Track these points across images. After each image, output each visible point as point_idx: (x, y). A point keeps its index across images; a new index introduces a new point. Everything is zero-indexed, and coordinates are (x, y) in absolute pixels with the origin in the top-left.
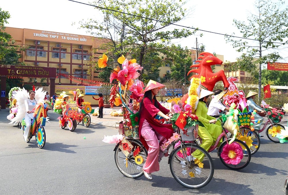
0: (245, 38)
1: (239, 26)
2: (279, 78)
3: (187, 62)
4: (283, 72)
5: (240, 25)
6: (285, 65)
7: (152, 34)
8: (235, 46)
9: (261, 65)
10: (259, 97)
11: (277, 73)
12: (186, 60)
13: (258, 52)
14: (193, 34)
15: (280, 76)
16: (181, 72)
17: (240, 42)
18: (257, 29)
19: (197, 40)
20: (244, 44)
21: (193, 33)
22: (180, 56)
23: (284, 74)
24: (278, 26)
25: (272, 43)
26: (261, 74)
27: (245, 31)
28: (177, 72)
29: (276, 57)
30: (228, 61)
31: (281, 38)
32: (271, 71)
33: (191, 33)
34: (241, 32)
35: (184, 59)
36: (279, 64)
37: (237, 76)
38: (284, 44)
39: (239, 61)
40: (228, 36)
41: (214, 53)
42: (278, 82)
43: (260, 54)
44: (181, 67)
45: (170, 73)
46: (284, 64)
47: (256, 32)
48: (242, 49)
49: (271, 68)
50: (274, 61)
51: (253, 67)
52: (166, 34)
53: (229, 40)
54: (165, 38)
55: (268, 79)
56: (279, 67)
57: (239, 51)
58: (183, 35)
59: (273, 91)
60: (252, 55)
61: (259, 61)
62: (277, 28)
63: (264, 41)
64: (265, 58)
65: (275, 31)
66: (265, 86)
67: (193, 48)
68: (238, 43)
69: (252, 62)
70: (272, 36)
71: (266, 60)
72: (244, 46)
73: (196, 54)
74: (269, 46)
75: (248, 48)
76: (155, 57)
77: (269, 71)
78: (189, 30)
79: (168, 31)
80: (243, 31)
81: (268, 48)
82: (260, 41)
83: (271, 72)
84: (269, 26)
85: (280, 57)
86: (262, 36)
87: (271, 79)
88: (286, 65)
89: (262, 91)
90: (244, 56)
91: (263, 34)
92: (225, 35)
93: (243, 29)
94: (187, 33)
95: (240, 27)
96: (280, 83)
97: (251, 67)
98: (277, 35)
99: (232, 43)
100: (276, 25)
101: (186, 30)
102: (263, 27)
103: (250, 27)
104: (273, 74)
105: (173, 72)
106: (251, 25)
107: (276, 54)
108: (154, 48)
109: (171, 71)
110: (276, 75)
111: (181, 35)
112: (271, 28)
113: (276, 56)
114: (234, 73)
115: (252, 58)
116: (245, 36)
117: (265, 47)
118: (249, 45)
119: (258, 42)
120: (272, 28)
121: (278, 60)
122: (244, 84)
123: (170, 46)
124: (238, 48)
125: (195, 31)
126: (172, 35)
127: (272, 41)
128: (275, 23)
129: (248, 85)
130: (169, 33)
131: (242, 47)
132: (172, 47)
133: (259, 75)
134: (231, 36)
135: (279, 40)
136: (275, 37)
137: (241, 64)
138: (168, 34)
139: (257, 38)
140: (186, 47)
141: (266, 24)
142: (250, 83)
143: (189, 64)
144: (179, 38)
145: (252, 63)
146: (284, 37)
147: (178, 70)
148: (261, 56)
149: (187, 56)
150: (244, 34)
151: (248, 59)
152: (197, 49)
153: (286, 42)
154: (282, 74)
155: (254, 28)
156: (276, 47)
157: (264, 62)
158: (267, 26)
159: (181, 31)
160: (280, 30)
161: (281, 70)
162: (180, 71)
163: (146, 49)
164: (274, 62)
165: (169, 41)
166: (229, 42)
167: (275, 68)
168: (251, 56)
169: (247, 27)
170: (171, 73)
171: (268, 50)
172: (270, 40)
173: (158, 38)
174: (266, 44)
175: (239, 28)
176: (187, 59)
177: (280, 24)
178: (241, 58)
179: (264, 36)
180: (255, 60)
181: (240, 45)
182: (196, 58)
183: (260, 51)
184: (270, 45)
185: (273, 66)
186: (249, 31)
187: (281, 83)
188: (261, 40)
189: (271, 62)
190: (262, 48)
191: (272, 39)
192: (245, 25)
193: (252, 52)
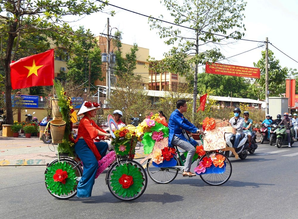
0: (177, 24)
1: (169, 5)
2: (222, 86)
3: (94, 56)
4: (227, 77)
5: (172, 4)
6: (228, 68)
7: (30, 2)
8: (163, 36)
9: (197, 66)
10: (193, 111)
11: (219, 79)
12: (92, 53)
13: (194, 46)
14: (100, 10)
15: (224, 82)
16: (83, 71)
17: (171, 30)
18: (193, 12)
19: (108, 22)
20: (176, 34)
21: (100, 8)
22: (82, 45)
23: (229, 80)
24: (220, 12)
25: (213, 34)
26: (197, 78)
27: (177, 14)
28: (77, 70)
29: (217, 56)
30: (151, 58)
31: (224, 29)
32: (212, 75)
33: (97, 8)
34: (172, 15)
35: (89, 51)
36: (221, 66)
37: (167, 81)
38: (227, 37)
39: (168, 58)
40: (154, 19)
41: (135, 45)
42: (221, 91)
43: (197, 50)
44: (84, 63)
45: (65, 72)
46: (227, 66)
47: (193, 17)
48: (173, 41)
49: (211, 70)
50: (214, 61)
51: (186, 68)
52: (55, 5)
53: (154, 25)
54: (54, 11)
55: (209, 86)
56: (221, 70)
57: (168, 43)
58: (83, 10)
59: (212, 103)
60: (185, 50)
61: (195, 59)
62: (219, 14)
63: (202, 32)
64: (202, 56)
65: (216, 18)
66: (202, 96)
67: (103, 34)
68: (167, 32)
69: (185, 60)
70: (212, 24)
71: (203, 58)
72: (175, 36)
73: (107, 44)
74: (208, 38)
75: (181, 40)
76: (41, 43)
77: (210, 76)
78: (93, 3)
79: (59, 1)
80: (174, 13)
81: (207, 42)
82: (196, 30)
83: (212, 77)
84: (209, 10)
85: (221, 55)
86: (200, 23)
87: (212, 86)
88: (230, 67)
89: (198, 103)
90: (174, 51)
91: (201, 21)
92: (150, 17)
93: (174, 11)
94: (91, 7)
95: (171, 8)
96: (223, 93)
97: (184, 67)
98: (219, 25)
99: (158, 30)
100: (218, 9)
101: (88, 2)
102: (201, 10)
103: (184, 9)
104: (215, 79)
105: (70, 71)
106: (186, 6)
107: (217, 52)
108: (33, 26)
109: (68, 68)
110: (219, 81)
111: (81, 10)
112: (211, 13)
113: (217, 54)
114: (163, 76)
115: (186, 54)
116: (177, 23)
117: (204, 40)
118: (182, 35)
119: (194, 31)
120: (213, 14)
121: (219, 59)
122: (173, 93)
123: (60, 25)
124: (168, 39)
125: (103, 6)
126: (66, 9)
127: (213, 32)
128: (217, 6)
129: (180, 94)
130: (61, 5)
131: (173, 38)
132: (65, 27)
133: (195, 80)
134: (157, 19)
135: (221, 31)
136: (217, 27)
137: (170, 63)
138: (59, 5)
139: (193, 27)
140: (89, 30)
141: (205, 6)
142: (183, 91)
143: (97, 59)
144: (78, 15)
145: (185, 62)
146: (227, 28)
147: (79, 66)
148: (197, 53)
149: (94, 45)
150: (175, 18)
151: (180, 56)
152: (108, 35)
153: (231, 35)
154: (225, 80)
155: (190, 11)
156: (217, 41)
157: (201, 62)
158: (207, 9)
159: (80, 3)
160: (223, 17)
161: (224, 74)
162: (82, 69)
163: (20, 27)
164: (213, 63)
165: (58, 17)
166: (154, 28)
167: (216, 71)
168: (184, 52)
169: (180, 9)
170: (68, 72)
171: (207, 45)
172: (210, 30)
173: (41, 11)
174: (205, 36)
175: (169, 9)
176: (94, 52)
177: (223, 9)
178: (170, 53)
179: (202, 24)
180: (189, 58)
181: (171, 34)
182: (107, 50)
183: (197, 46)
184: (210, 38)
185: (214, 68)
186: (183, 15)
187: (225, 93)
188: (198, 30)
189: (210, 63)
190: (199, 41)
191: (212, 30)
192: (177, 5)
193: (185, 45)
